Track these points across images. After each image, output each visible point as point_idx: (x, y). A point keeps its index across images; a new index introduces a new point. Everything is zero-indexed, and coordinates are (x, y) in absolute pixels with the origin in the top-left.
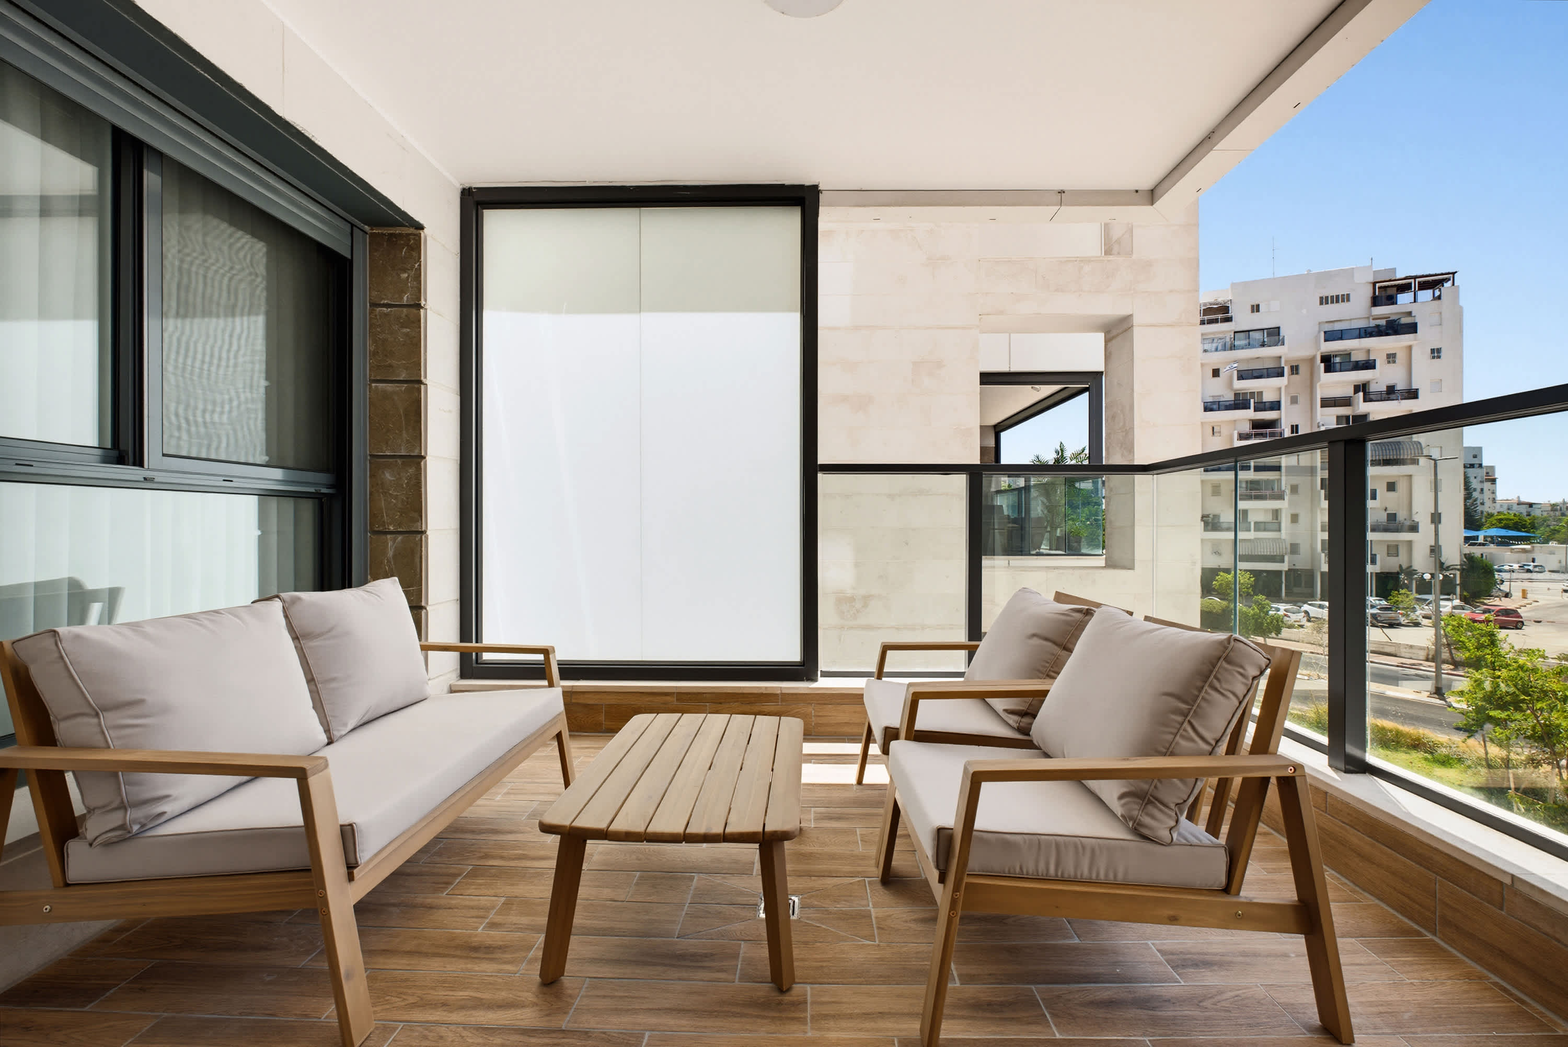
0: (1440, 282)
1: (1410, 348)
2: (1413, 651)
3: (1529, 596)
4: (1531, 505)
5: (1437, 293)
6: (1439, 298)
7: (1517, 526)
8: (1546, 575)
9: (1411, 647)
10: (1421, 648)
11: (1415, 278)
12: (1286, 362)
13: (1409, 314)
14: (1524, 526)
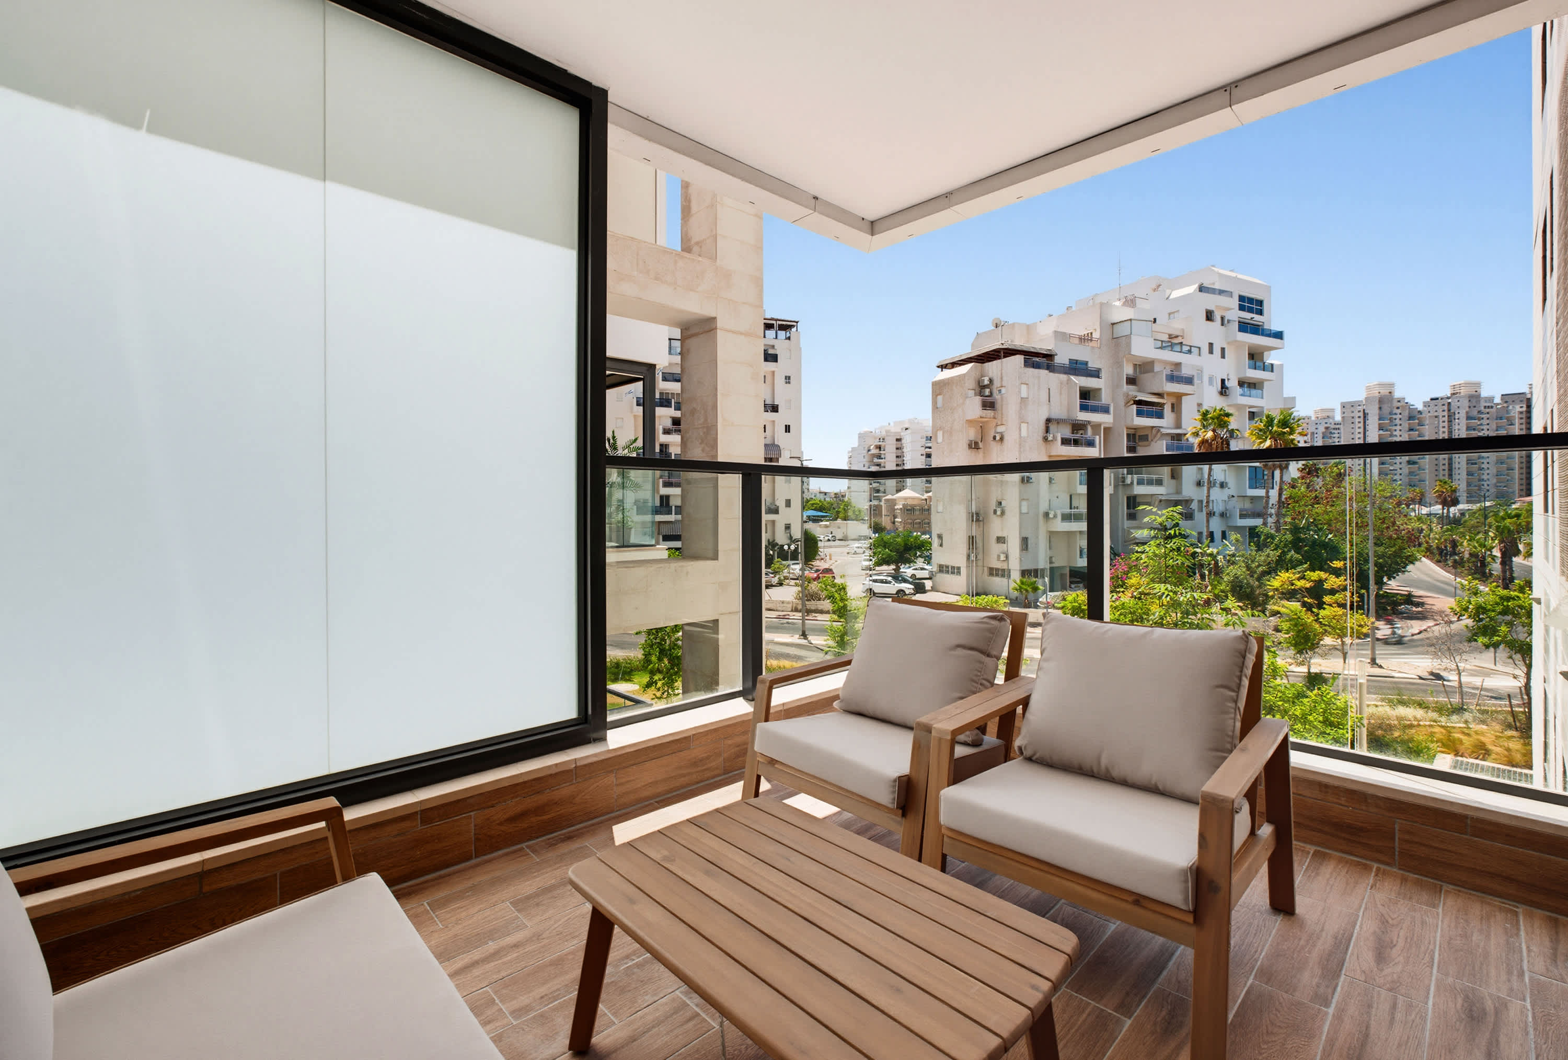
0: (790, 327)
1: (773, 372)
2: (785, 605)
3: (833, 558)
4: (825, 494)
5: (788, 335)
6: (789, 338)
7: (821, 509)
8: (837, 543)
9: (783, 602)
10: (788, 603)
11: (776, 320)
13: (773, 347)
14: (824, 509)
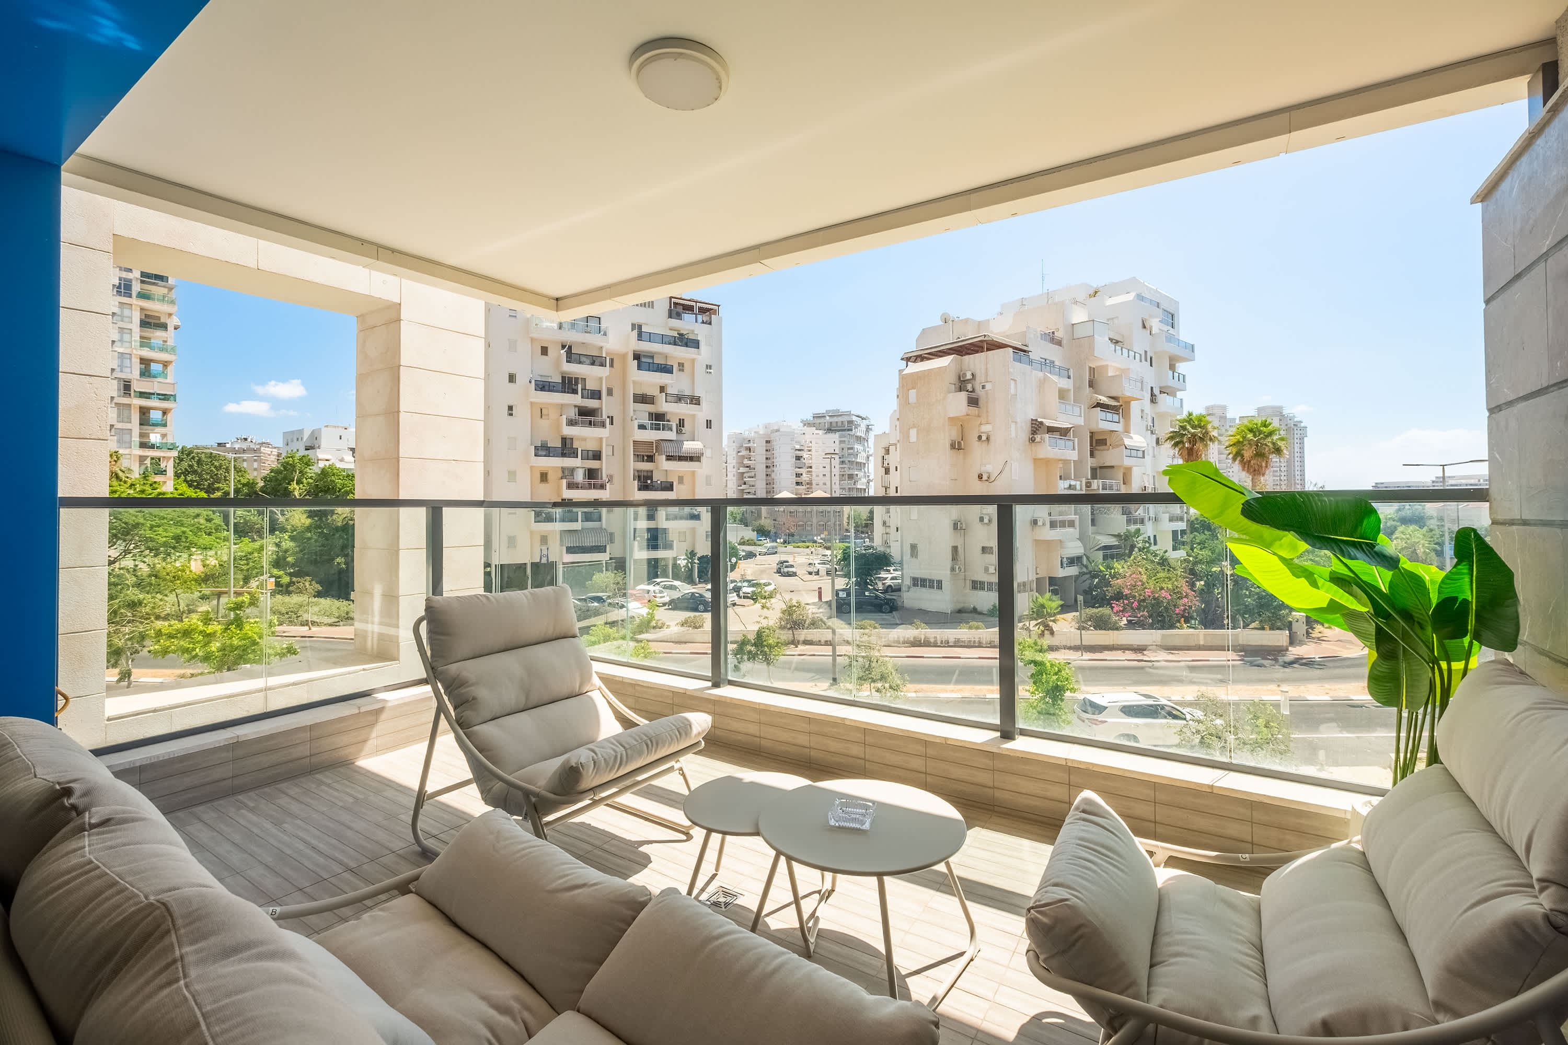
0: (712, 311)
1: (694, 361)
5: (711, 320)
6: (712, 324)
11: (695, 302)
12: (607, 353)
13: (693, 332)
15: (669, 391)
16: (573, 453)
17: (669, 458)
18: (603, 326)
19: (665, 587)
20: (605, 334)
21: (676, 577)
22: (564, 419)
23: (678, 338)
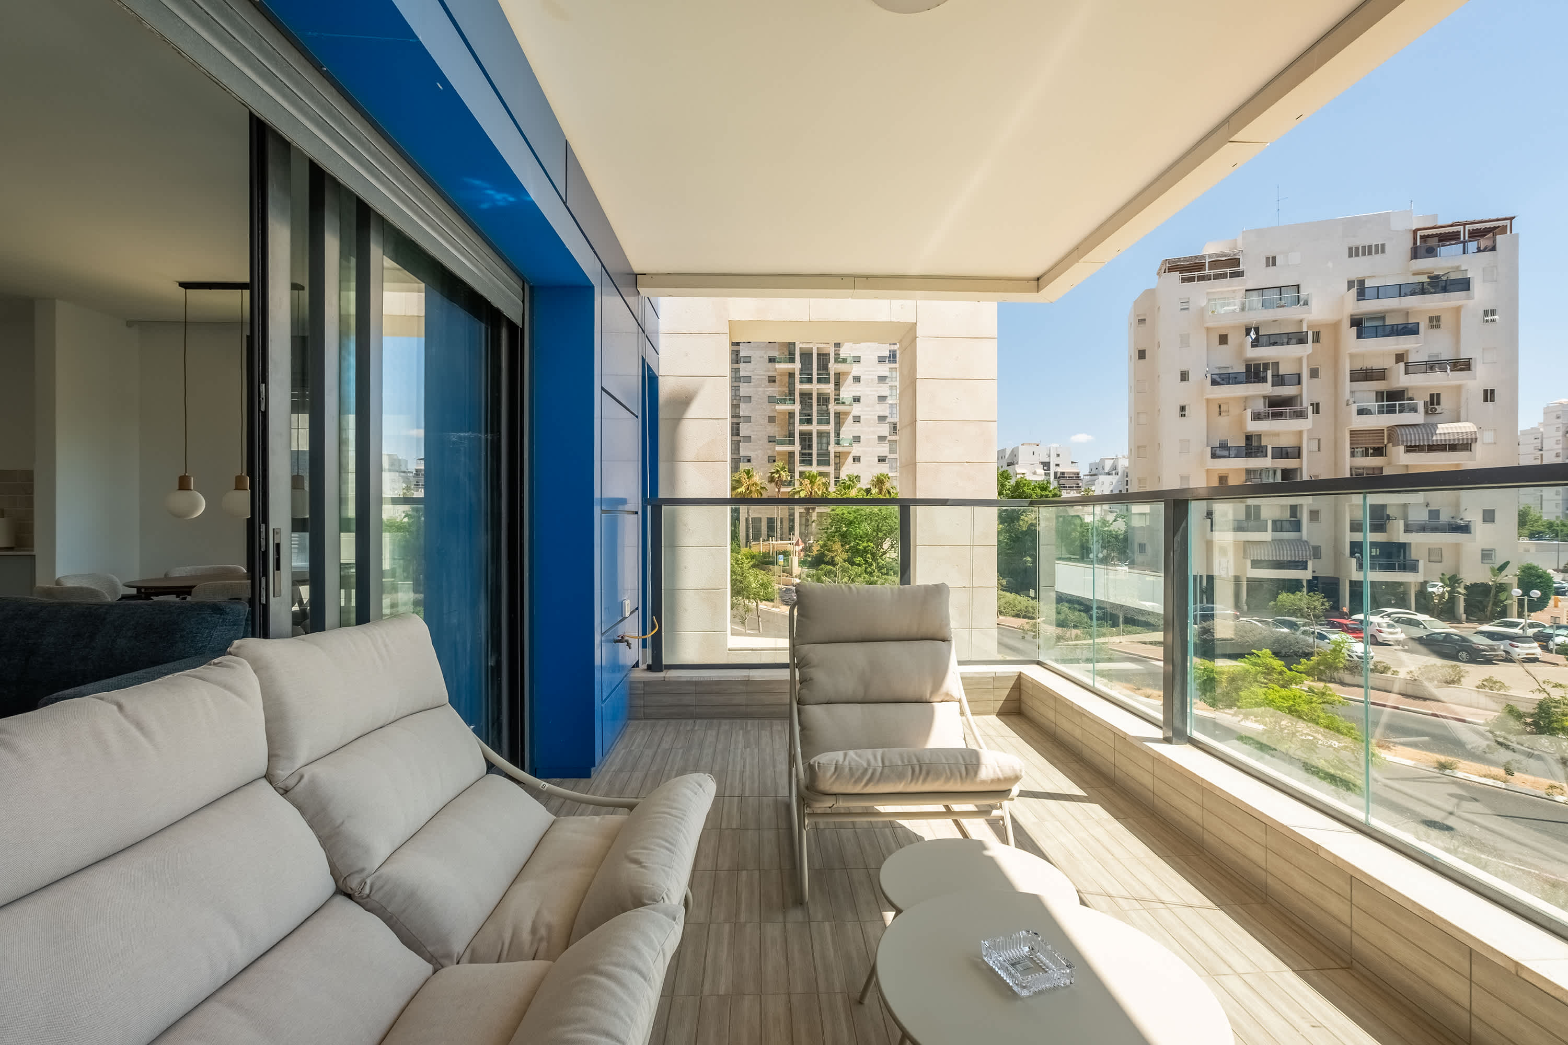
12: (1309, 327)
15: (1412, 358)
16: (1260, 451)
17: (1410, 449)
18: (1303, 294)
19: (1399, 621)
20: (1306, 303)
21: (1420, 609)
22: (1249, 413)
23: (1429, 283)
